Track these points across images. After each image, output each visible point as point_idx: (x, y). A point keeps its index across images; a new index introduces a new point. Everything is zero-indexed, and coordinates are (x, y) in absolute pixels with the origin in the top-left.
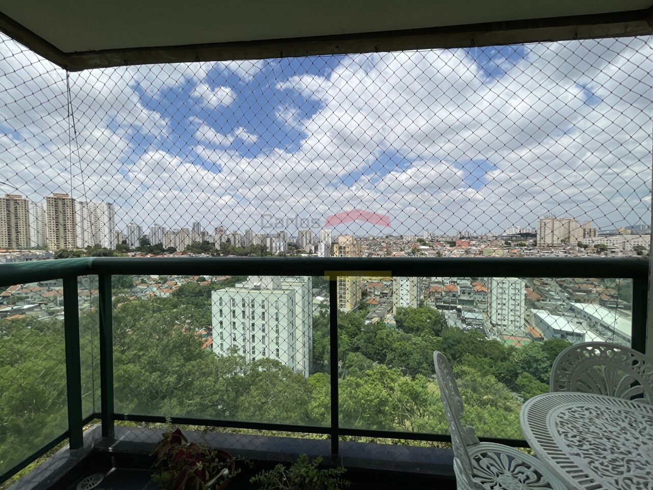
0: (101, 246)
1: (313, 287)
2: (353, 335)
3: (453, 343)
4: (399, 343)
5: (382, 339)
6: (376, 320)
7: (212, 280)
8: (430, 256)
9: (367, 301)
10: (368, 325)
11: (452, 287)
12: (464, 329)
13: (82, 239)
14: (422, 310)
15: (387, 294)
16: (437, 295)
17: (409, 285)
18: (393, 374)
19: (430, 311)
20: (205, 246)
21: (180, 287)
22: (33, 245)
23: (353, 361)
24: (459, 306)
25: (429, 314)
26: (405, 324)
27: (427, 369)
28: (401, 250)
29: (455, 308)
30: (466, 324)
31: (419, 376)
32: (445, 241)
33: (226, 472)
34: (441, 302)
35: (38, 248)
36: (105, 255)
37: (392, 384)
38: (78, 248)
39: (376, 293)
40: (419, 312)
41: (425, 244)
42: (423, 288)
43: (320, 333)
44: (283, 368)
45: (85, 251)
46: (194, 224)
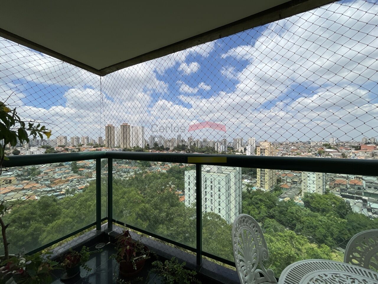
0: (139, 147)
1: (242, 174)
2: (270, 207)
3: (358, 226)
4: (306, 218)
5: (292, 213)
6: (287, 199)
7: (186, 165)
8: (335, 157)
9: (281, 185)
10: (281, 202)
11: (356, 181)
12: (370, 217)
13: (132, 144)
14: (327, 196)
15: (296, 182)
16: (341, 187)
17: (315, 177)
18: (301, 240)
19: (335, 198)
20: (183, 147)
21: (171, 168)
22: (115, 146)
23: (269, 224)
24: (364, 198)
25: (334, 200)
26: (312, 205)
27: (332, 242)
28: (309, 152)
29: (361, 199)
30: (373, 213)
31: (323, 245)
32: (349, 146)
33: (145, 256)
34: (346, 192)
35: (117, 147)
36: (140, 151)
37: (300, 247)
38: (131, 147)
39: (288, 181)
40: (324, 197)
41: (330, 148)
42: (329, 180)
43: (246, 202)
44: (222, 220)
45: (133, 149)
46: (178, 136)
